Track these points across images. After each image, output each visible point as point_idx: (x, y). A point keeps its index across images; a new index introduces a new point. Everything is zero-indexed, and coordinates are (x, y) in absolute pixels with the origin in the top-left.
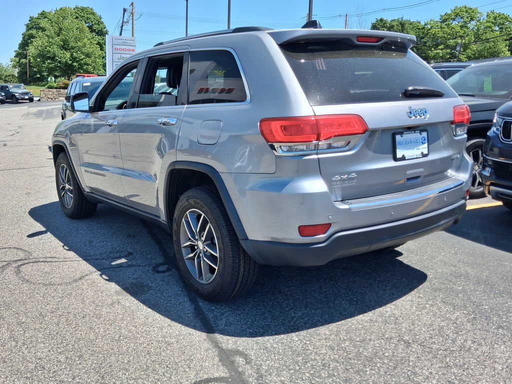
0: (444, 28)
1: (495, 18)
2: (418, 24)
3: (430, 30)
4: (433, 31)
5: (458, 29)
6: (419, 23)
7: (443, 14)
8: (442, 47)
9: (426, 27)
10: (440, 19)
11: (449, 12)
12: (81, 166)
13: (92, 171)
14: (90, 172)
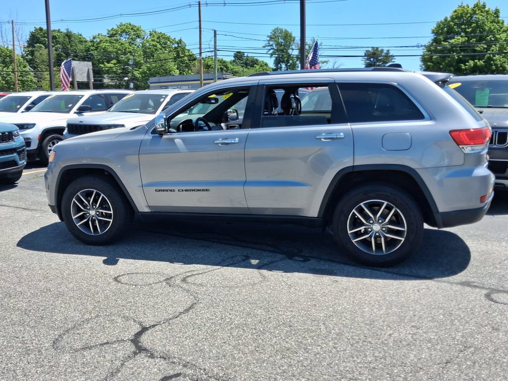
0: (113, 43)
1: (158, 38)
2: (80, 37)
3: (99, 43)
4: (103, 45)
5: (127, 45)
6: (81, 35)
7: (110, 29)
8: (114, 61)
9: (95, 40)
10: (108, 34)
11: (115, 28)
12: (144, 187)
13: (176, 188)
14: (171, 191)
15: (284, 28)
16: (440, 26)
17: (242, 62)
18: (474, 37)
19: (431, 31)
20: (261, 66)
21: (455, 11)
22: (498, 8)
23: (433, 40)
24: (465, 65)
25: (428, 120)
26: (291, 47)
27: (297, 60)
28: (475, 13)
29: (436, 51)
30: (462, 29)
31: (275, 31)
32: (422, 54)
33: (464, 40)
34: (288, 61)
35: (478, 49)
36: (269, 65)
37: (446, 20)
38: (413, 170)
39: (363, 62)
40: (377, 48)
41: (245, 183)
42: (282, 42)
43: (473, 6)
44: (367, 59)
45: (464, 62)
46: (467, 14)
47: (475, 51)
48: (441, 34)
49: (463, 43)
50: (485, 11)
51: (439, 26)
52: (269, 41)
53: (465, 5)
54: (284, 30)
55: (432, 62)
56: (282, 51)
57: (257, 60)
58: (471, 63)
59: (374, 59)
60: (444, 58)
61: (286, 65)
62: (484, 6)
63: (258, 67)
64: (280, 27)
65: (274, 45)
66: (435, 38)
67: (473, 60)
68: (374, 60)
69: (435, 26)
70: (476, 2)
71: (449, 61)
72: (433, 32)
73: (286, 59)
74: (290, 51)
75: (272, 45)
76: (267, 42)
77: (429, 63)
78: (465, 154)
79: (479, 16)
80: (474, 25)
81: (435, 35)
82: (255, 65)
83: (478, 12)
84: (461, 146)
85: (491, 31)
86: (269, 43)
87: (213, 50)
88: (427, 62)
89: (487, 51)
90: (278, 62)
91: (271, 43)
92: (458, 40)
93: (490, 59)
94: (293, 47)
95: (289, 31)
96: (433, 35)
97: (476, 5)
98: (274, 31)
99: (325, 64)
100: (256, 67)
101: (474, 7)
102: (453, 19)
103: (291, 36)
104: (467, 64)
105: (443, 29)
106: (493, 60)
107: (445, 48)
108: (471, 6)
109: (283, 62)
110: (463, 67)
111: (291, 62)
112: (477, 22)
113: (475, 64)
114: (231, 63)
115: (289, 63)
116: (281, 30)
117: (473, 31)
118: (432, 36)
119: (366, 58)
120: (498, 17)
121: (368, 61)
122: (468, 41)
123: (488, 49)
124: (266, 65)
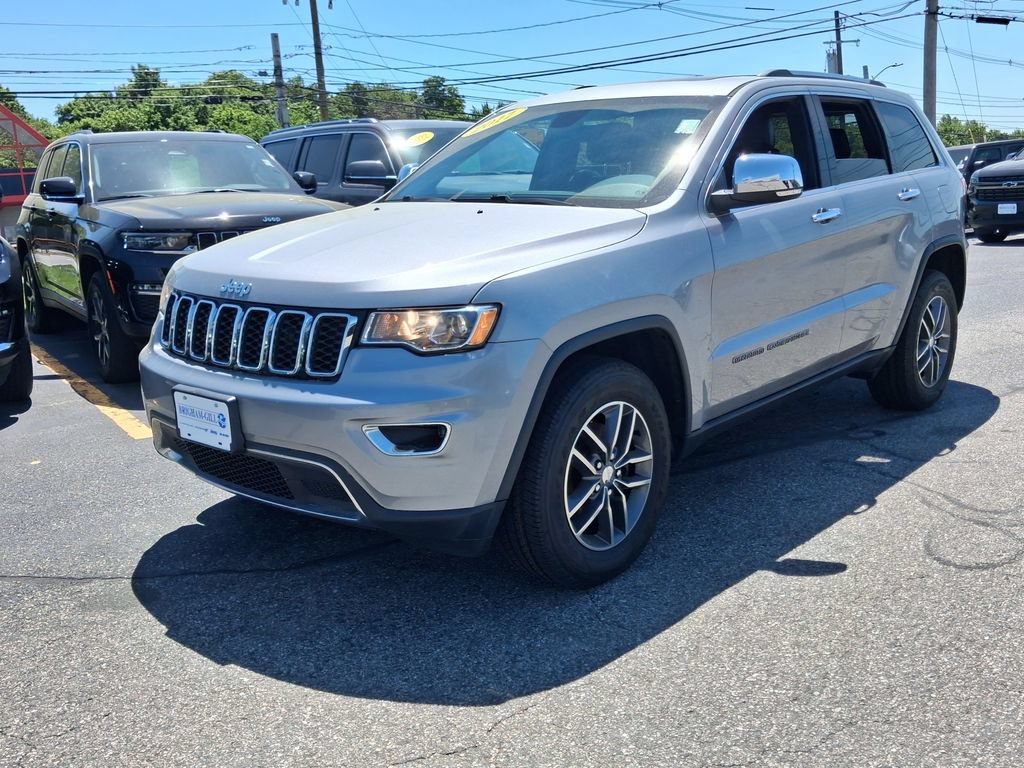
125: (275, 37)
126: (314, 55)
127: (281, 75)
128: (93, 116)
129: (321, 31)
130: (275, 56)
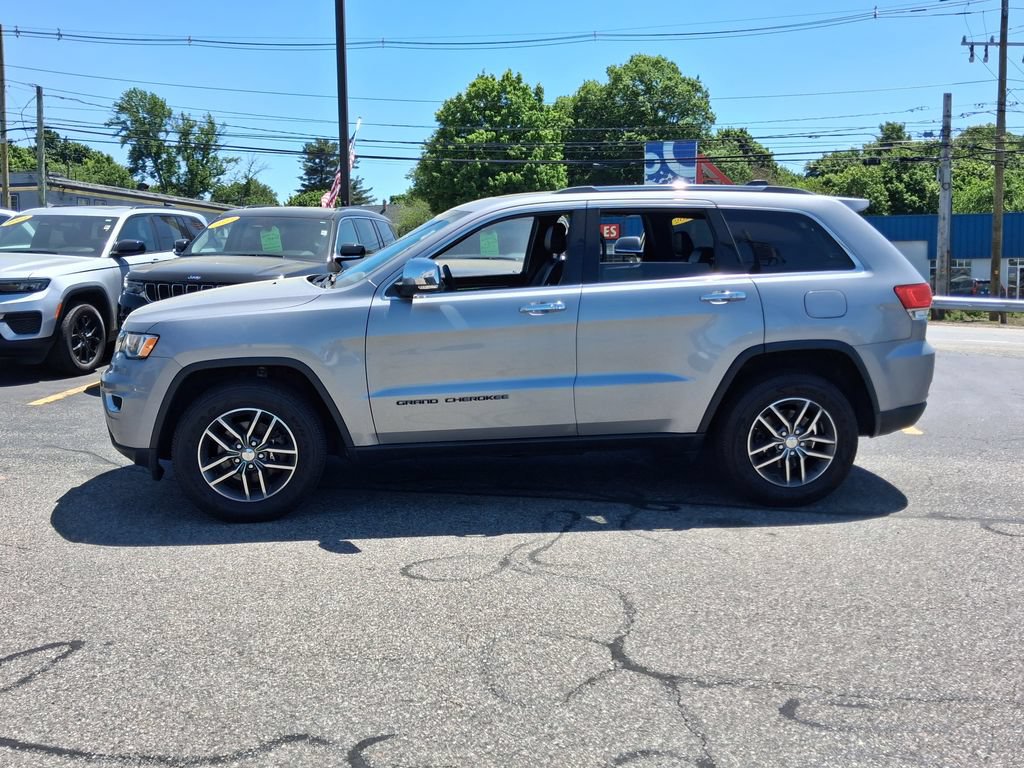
12: (373, 396)
13: (441, 397)
14: (430, 401)
15: (149, 90)
16: (449, 109)
17: (54, 151)
18: (505, 132)
19: (434, 117)
20: (98, 161)
21: (474, 85)
22: (542, 85)
23: (438, 133)
24: (494, 180)
25: (860, 270)
26: (163, 128)
27: (178, 154)
28: (504, 90)
29: (445, 153)
30: (484, 117)
31: (131, 95)
32: (420, 156)
33: (489, 136)
34: (157, 156)
35: (512, 153)
36: (115, 160)
37: (459, 97)
38: (851, 348)
39: (301, 165)
40: (326, 141)
41: (575, 381)
42: (145, 118)
43: (501, 79)
44: (309, 160)
45: (493, 175)
46: (492, 91)
47: (508, 157)
48: (452, 123)
49: (489, 141)
50: (520, 88)
51: (447, 108)
52: (117, 112)
53: (487, 74)
54: (148, 94)
55: (440, 171)
56: (146, 133)
57: (87, 149)
58: (503, 176)
59: (321, 160)
60: (458, 166)
61: (155, 162)
62: (519, 79)
63: (91, 163)
64: (141, 87)
65: (129, 123)
66: (443, 129)
67: (506, 172)
68: (320, 162)
69: (442, 108)
70: (504, 72)
71: (467, 171)
72: (438, 119)
73: (154, 150)
74: (162, 136)
75: (124, 122)
76: (113, 116)
77: (435, 174)
78: (913, 322)
79: (512, 97)
80: (504, 111)
81: (442, 123)
82: (85, 160)
83: (508, 89)
84: (909, 310)
85: (531, 125)
86: (118, 118)
87: (36, 125)
88: (432, 170)
89: (526, 158)
90: (137, 155)
91: (124, 117)
92: (481, 135)
93: (532, 171)
94: (168, 128)
95: (160, 96)
96: (438, 123)
97: (507, 78)
98: (127, 95)
99: (233, 164)
100: (86, 163)
101: (503, 81)
102: (470, 98)
103: (163, 106)
104: (497, 177)
105: (454, 114)
106: (537, 173)
107: (459, 147)
108: (499, 78)
109: (149, 155)
110: (491, 183)
111: (164, 156)
112: (509, 107)
113: (510, 179)
114: (30, 153)
115: (160, 158)
116: (144, 95)
117: (503, 123)
118: (437, 126)
119: (306, 156)
120: (540, 100)
121: (310, 164)
122: (497, 139)
123: (528, 155)
124: (109, 159)
125: (948, 97)
126: (996, 113)
127: (948, 136)
128: (836, 172)
129: (1008, 86)
130: (944, 116)
